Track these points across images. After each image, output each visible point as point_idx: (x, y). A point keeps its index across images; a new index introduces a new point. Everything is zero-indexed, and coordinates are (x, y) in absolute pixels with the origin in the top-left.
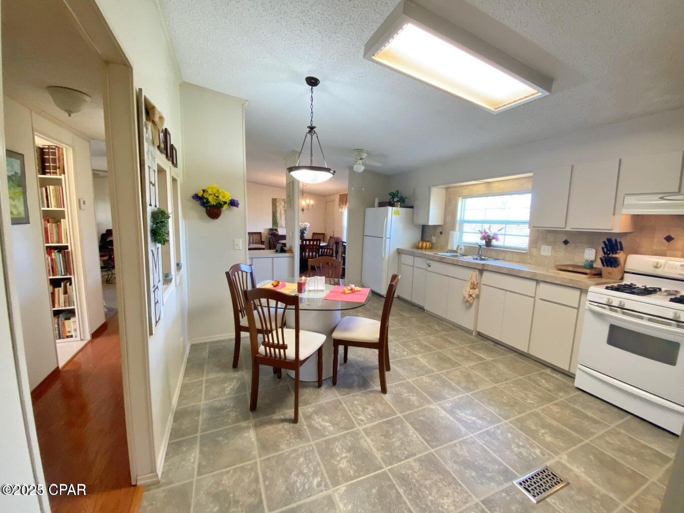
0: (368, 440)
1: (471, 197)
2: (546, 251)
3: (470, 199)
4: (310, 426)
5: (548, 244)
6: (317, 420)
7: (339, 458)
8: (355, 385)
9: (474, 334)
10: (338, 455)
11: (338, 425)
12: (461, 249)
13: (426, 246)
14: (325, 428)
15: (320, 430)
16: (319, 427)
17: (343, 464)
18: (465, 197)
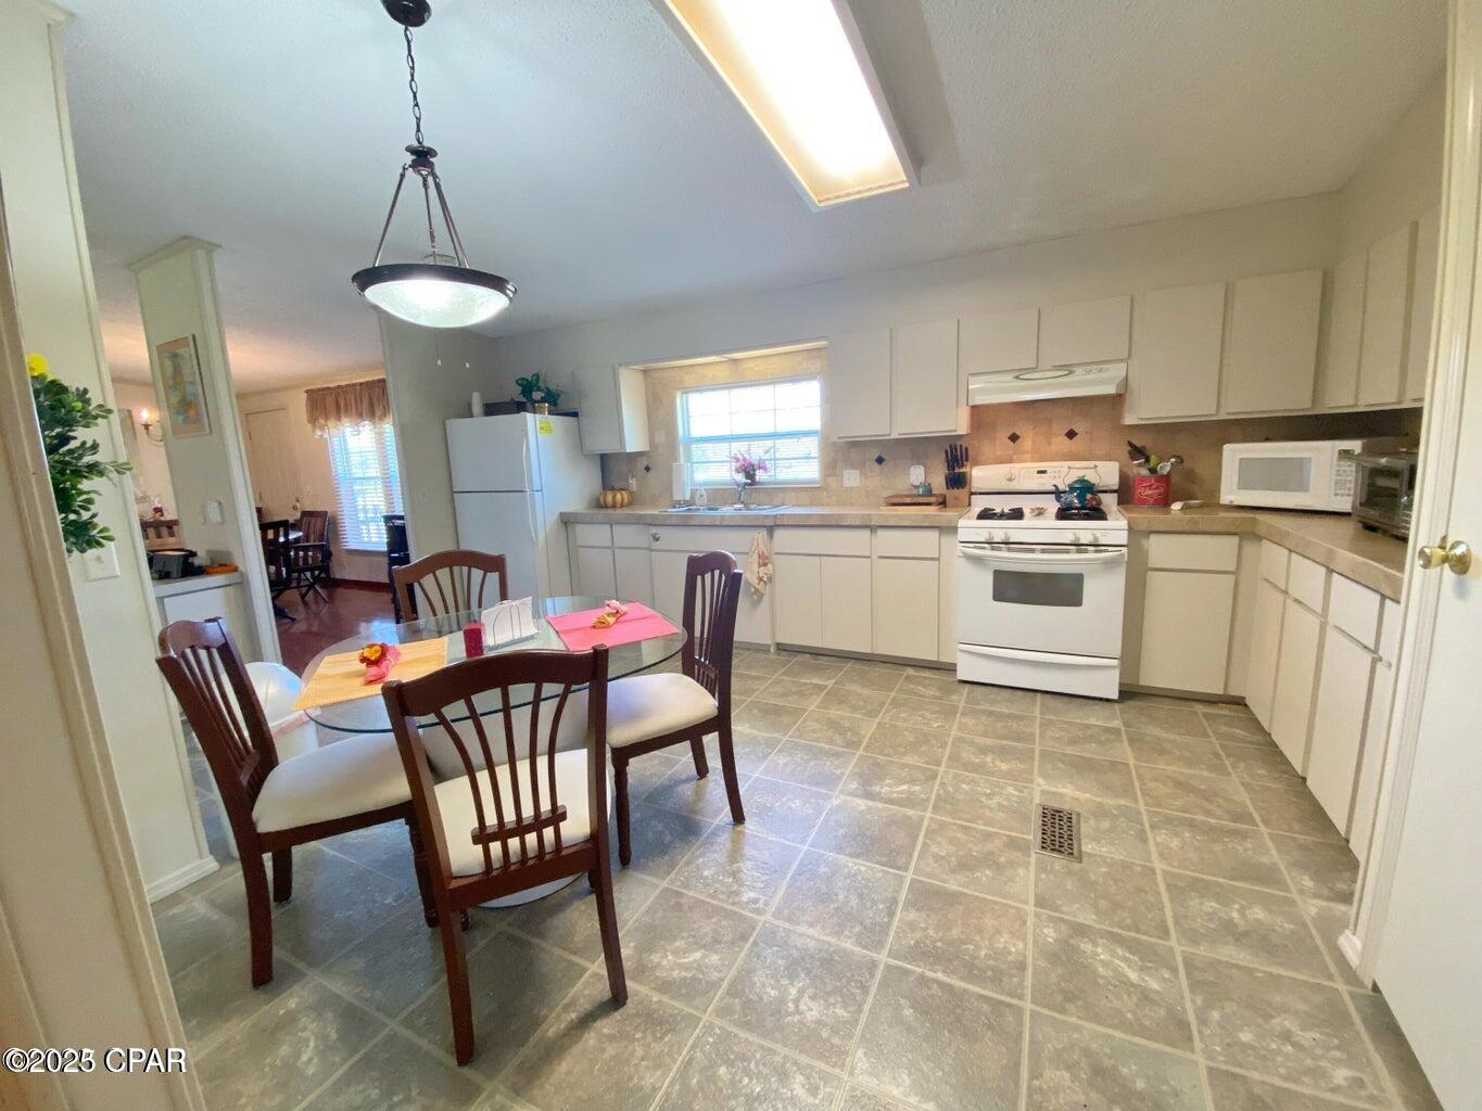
0: (803, 929)
1: (701, 391)
2: (851, 478)
3: (698, 394)
4: (665, 987)
5: (853, 466)
6: (664, 962)
7: (791, 1006)
8: (668, 838)
9: (772, 650)
10: (782, 1001)
11: (720, 942)
12: (702, 496)
13: (623, 499)
14: (699, 967)
15: (693, 978)
16: (689, 975)
17: (812, 1011)
18: (687, 391)
